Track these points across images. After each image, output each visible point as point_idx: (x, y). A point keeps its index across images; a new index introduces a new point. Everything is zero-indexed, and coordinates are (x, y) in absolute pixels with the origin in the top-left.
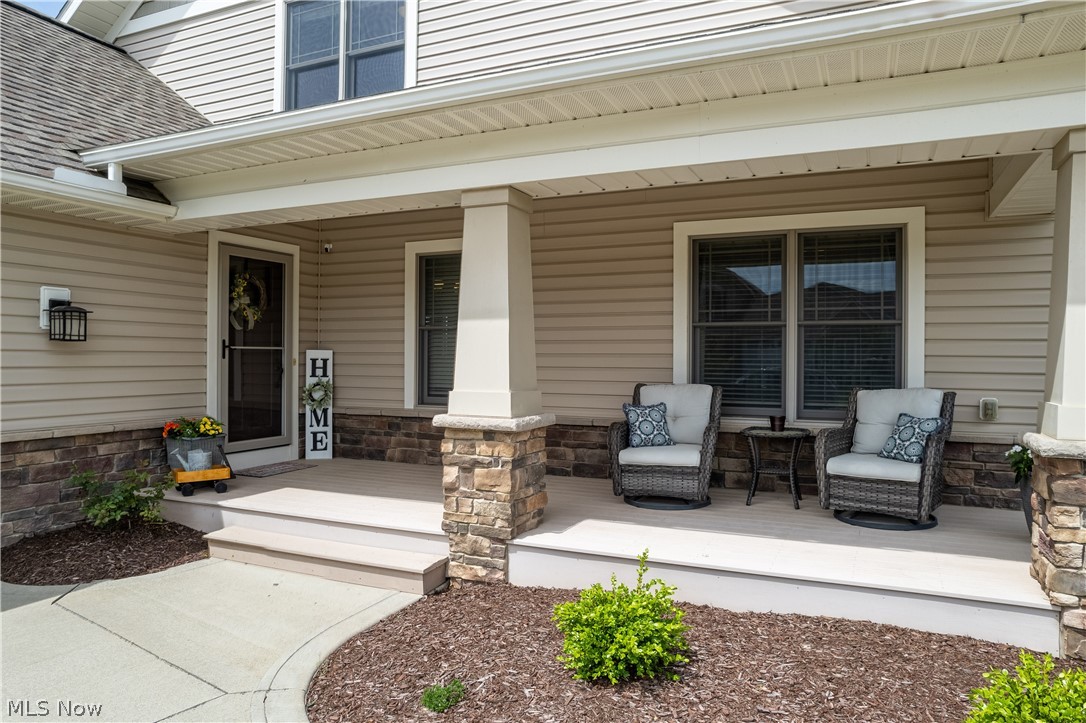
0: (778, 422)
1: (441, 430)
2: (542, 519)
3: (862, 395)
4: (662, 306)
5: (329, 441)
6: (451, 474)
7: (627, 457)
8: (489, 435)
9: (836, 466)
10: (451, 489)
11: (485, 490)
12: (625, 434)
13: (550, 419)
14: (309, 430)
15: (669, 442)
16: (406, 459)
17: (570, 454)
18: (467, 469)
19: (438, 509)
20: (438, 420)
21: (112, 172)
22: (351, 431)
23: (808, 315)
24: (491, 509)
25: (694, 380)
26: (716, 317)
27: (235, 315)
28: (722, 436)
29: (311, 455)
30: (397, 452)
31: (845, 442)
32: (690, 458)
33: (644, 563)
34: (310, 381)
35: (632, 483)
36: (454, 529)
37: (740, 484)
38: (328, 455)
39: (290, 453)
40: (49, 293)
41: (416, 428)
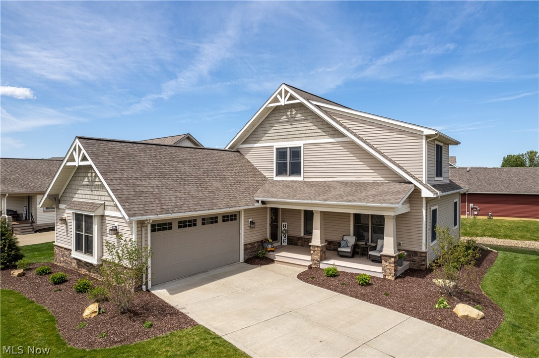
0: (366, 244)
1: (310, 245)
2: (325, 259)
3: (379, 240)
5: (287, 241)
6: (312, 252)
7: (339, 249)
8: (317, 247)
9: (370, 253)
10: (312, 254)
11: (317, 254)
12: (339, 245)
14: (283, 239)
15: (347, 247)
16: (302, 246)
17: (333, 247)
18: (314, 251)
19: (310, 257)
20: (310, 244)
21: (260, 202)
22: (291, 239)
23: (373, 224)
24: (317, 257)
25: (353, 235)
26: (358, 223)
27: (272, 218)
28: (356, 246)
29: (283, 244)
30: (300, 244)
31: (375, 248)
32: (349, 250)
33: (334, 265)
34: (283, 229)
35: (340, 253)
36: (312, 260)
38: (286, 244)
39: (279, 244)
40: (250, 220)
41: (304, 240)
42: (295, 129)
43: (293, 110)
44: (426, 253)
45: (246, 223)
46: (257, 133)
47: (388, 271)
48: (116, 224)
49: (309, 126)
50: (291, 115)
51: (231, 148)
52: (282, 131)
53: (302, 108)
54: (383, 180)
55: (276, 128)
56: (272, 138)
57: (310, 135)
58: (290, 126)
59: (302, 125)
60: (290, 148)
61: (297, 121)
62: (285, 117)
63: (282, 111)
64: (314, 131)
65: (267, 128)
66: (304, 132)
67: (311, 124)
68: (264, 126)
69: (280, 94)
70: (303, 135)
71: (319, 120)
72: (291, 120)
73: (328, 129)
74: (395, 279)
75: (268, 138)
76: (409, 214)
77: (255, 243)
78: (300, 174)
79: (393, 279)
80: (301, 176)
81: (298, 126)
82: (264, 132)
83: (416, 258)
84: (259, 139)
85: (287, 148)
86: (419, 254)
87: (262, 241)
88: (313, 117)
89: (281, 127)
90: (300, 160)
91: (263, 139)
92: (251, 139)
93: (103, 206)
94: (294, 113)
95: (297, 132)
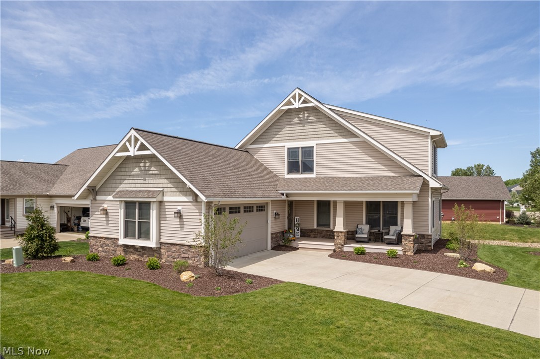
0: (379, 231)
1: (334, 232)
2: (347, 243)
3: (391, 227)
4: (361, 211)
5: (299, 234)
6: (335, 237)
7: (357, 236)
8: (341, 232)
9: (386, 237)
10: (336, 239)
11: (341, 239)
12: (356, 233)
13: (347, 230)
14: (296, 232)
15: (363, 234)
16: (315, 237)
18: (338, 237)
19: (334, 242)
21: (285, 195)
22: (303, 232)
23: (384, 214)
24: (341, 242)
25: (366, 224)
26: (370, 214)
27: (288, 211)
28: (370, 233)
29: (296, 237)
31: (388, 234)
32: (366, 236)
34: (296, 223)
35: (357, 239)
36: (336, 245)
37: (373, 241)
38: (299, 236)
40: (275, 212)
41: (317, 231)
42: (307, 131)
43: (306, 113)
44: (431, 235)
45: (272, 214)
46: (267, 134)
47: (407, 248)
48: (179, 208)
49: (322, 127)
50: (304, 117)
51: (240, 147)
52: (293, 132)
53: (315, 111)
54: (393, 174)
55: (288, 129)
56: (283, 138)
57: (323, 135)
58: (302, 128)
59: (315, 127)
60: (302, 148)
61: (309, 123)
62: (296, 119)
63: (294, 113)
64: (327, 132)
65: (278, 130)
66: (317, 133)
67: (324, 126)
68: (275, 127)
69: (294, 97)
70: (316, 136)
71: (332, 122)
72: (303, 122)
73: (341, 131)
74: (414, 254)
75: (279, 139)
76: (417, 203)
77: (278, 233)
78: (313, 172)
79: (412, 254)
80: (313, 173)
81: (310, 127)
82: (275, 133)
83: (423, 240)
84: (270, 139)
85: (299, 148)
86: (426, 237)
87: (284, 232)
88: (325, 119)
89: (292, 129)
90: (313, 158)
91: (274, 139)
92: (261, 140)
93: (161, 193)
94: (306, 115)
95: (309, 133)
